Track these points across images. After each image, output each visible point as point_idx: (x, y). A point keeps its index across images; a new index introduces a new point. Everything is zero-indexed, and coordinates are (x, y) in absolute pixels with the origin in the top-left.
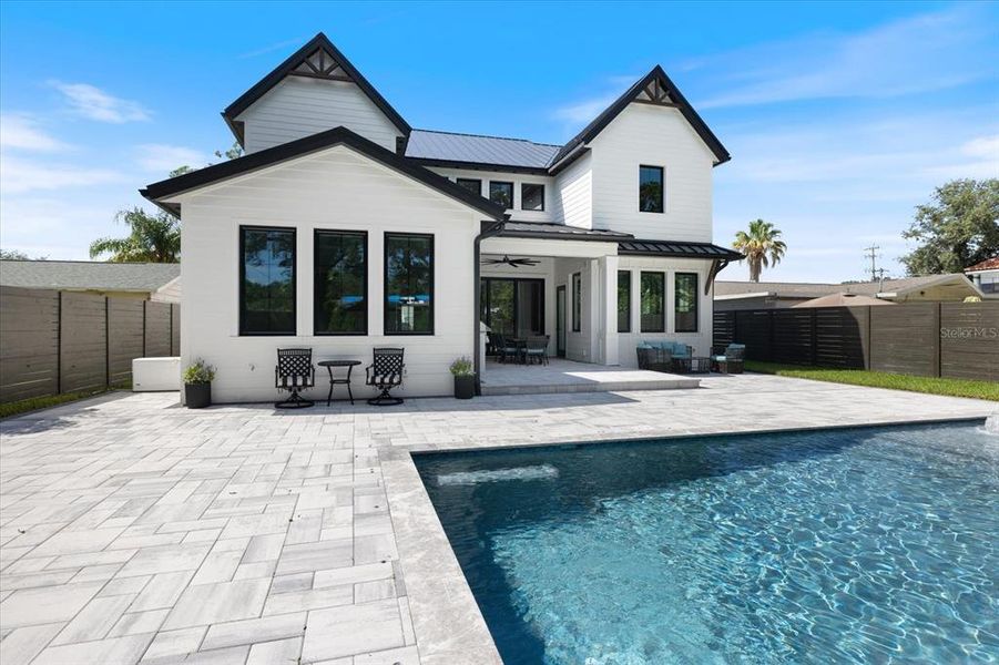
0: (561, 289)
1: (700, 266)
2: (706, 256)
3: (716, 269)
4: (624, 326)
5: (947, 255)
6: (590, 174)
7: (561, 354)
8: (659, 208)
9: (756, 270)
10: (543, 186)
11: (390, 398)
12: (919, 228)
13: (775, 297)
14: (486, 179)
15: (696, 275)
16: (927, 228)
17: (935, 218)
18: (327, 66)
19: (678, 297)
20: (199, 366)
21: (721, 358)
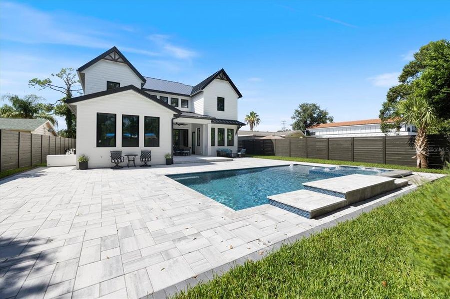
0: (193, 133)
1: (234, 127)
2: (236, 124)
3: (239, 128)
4: (213, 144)
5: (302, 124)
6: (203, 99)
7: (194, 153)
8: (223, 110)
9: (252, 127)
10: (188, 101)
11: (147, 165)
12: (295, 116)
13: (255, 136)
14: (170, 97)
15: (233, 129)
16: (297, 116)
17: (299, 114)
18: (117, 57)
19: (228, 135)
20: (83, 157)
21: (239, 153)
